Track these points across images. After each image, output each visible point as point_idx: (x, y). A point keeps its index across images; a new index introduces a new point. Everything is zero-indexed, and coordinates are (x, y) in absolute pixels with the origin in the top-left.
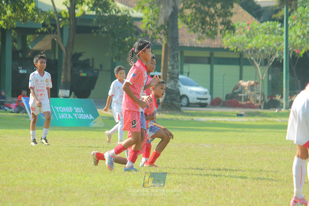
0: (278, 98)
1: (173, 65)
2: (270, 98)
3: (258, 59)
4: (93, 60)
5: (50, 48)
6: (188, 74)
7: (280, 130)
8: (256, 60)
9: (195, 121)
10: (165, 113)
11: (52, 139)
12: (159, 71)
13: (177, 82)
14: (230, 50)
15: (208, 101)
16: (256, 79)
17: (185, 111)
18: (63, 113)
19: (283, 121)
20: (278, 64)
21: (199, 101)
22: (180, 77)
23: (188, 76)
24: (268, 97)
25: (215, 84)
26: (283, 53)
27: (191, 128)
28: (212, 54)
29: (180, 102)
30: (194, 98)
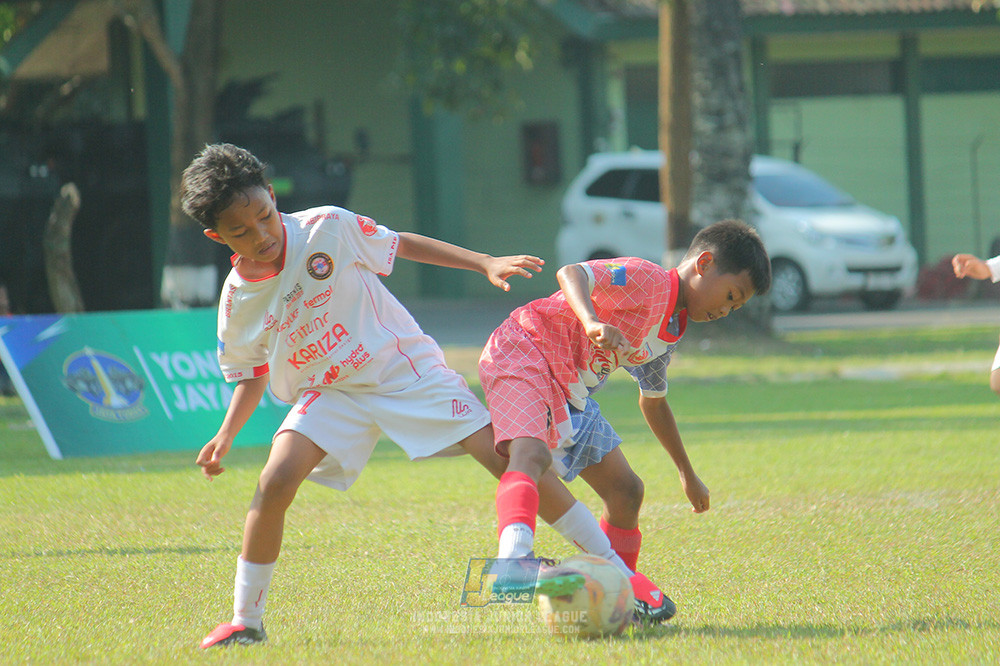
1: (718, 114)
4: (319, 109)
5: (102, 63)
6: (796, 153)
9: (847, 382)
10: (696, 353)
11: (153, 515)
12: (651, 145)
13: (742, 193)
15: (906, 280)
17: (794, 337)
18: (193, 382)
21: (856, 282)
22: (760, 166)
23: (796, 158)
25: (932, 195)
27: (832, 415)
28: (907, 43)
30: (832, 269)
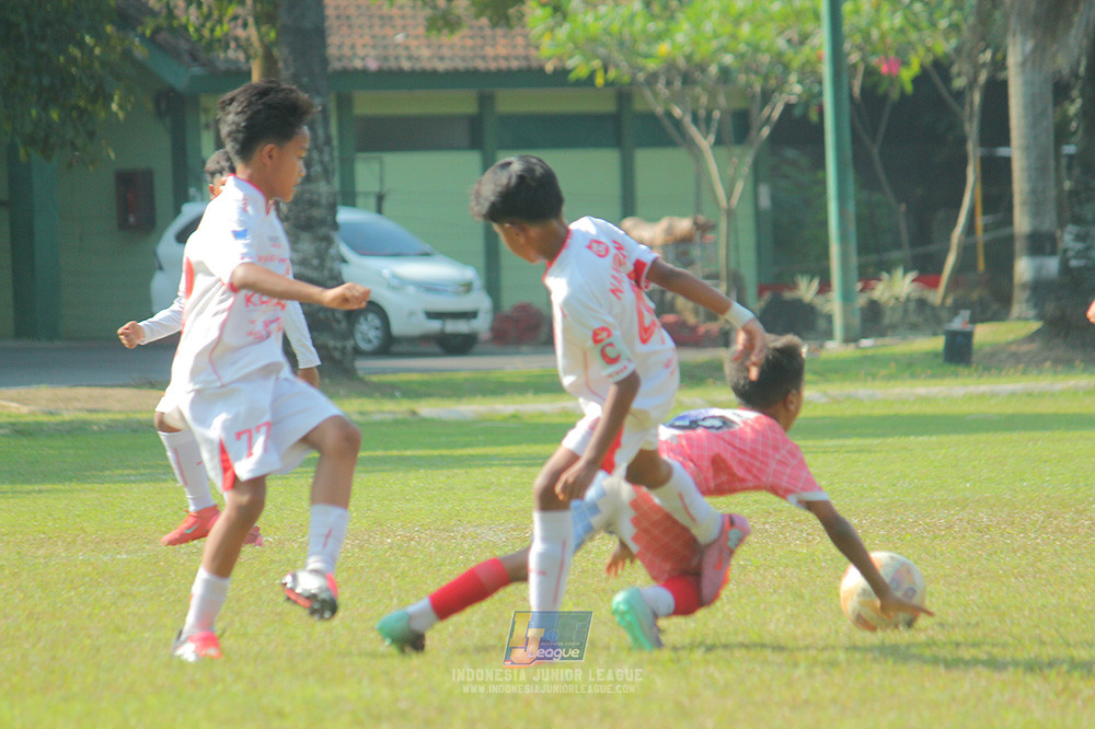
0: (806, 290)
2: (767, 296)
3: (702, 113)
6: (380, 203)
7: (828, 443)
8: (695, 120)
9: (425, 421)
13: (328, 240)
14: (573, 76)
15: (482, 325)
16: (698, 209)
17: (375, 379)
19: (836, 400)
20: (799, 131)
21: (435, 326)
22: (344, 215)
23: (379, 211)
24: (761, 290)
26: (820, 83)
27: (409, 453)
28: (485, 101)
29: (350, 333)
30: (411, 314)
